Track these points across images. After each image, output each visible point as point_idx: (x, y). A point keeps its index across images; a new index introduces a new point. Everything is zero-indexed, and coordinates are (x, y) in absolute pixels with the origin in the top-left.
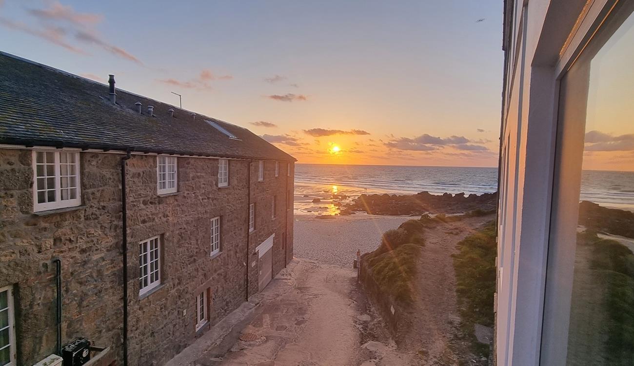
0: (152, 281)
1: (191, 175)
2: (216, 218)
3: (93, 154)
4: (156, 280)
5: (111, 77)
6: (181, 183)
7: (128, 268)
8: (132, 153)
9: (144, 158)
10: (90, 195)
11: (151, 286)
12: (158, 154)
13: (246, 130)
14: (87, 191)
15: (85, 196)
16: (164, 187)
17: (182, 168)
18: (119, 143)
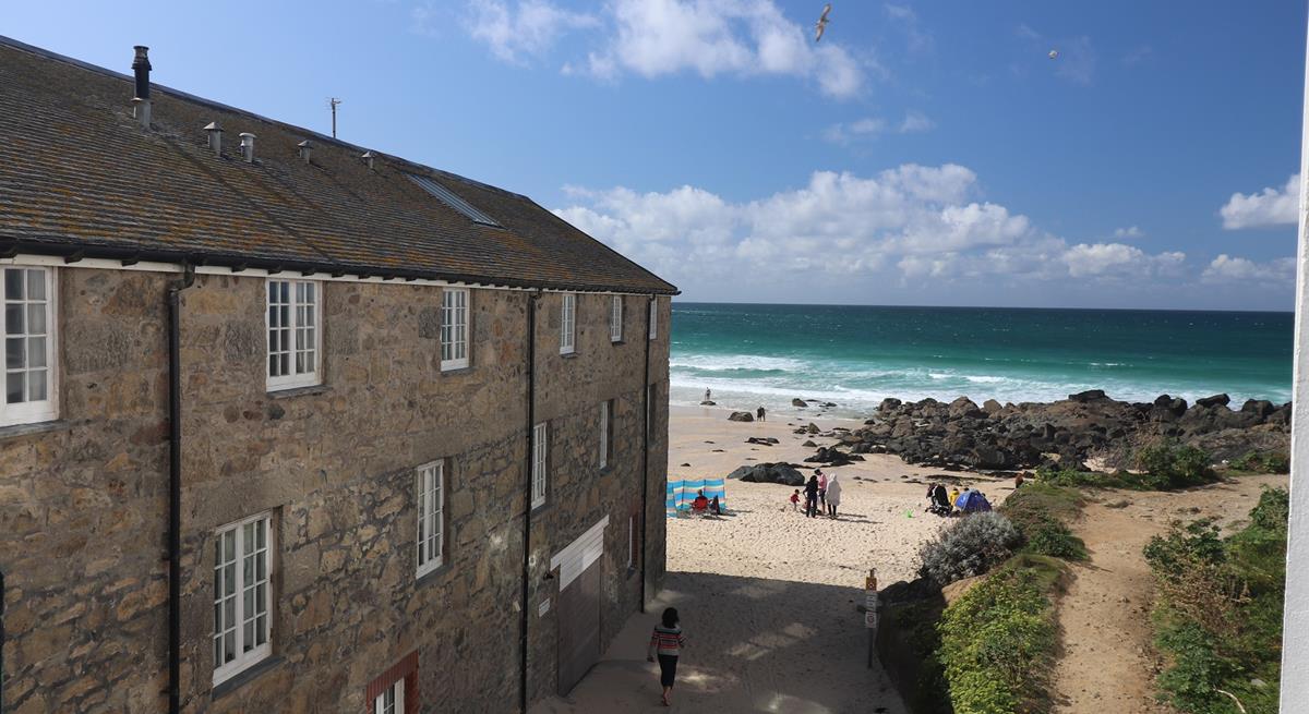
0: (247, 648)
1: (362, 336)
2: (433, 465)
3: (96, 273)
4: (259, 643)
5: (141, 51)
6: (335, 361)
7: (182, 602)
8: (199, 270)
9: (231, 283)
10: (84, 389)
11: (245, 661)
12: (270, 273)
13: (526, 199)
14: (75, 377)
15: (71, 393)
16: (285, 371)
17: (335, 313)
18: (163, 241)
